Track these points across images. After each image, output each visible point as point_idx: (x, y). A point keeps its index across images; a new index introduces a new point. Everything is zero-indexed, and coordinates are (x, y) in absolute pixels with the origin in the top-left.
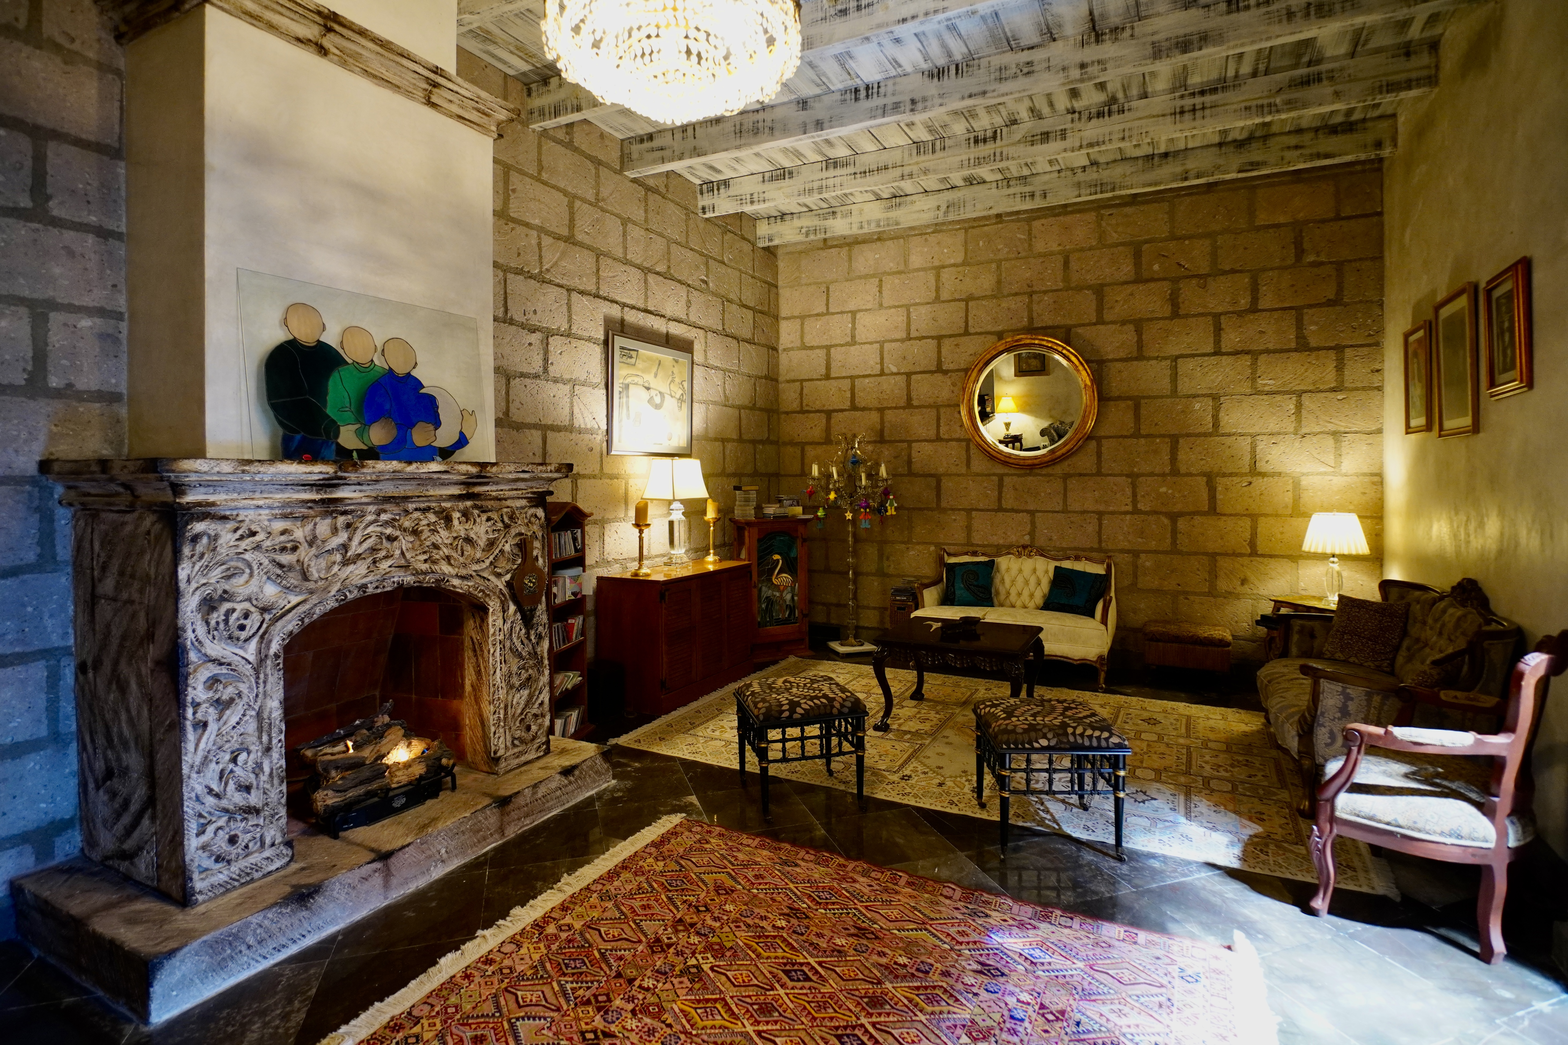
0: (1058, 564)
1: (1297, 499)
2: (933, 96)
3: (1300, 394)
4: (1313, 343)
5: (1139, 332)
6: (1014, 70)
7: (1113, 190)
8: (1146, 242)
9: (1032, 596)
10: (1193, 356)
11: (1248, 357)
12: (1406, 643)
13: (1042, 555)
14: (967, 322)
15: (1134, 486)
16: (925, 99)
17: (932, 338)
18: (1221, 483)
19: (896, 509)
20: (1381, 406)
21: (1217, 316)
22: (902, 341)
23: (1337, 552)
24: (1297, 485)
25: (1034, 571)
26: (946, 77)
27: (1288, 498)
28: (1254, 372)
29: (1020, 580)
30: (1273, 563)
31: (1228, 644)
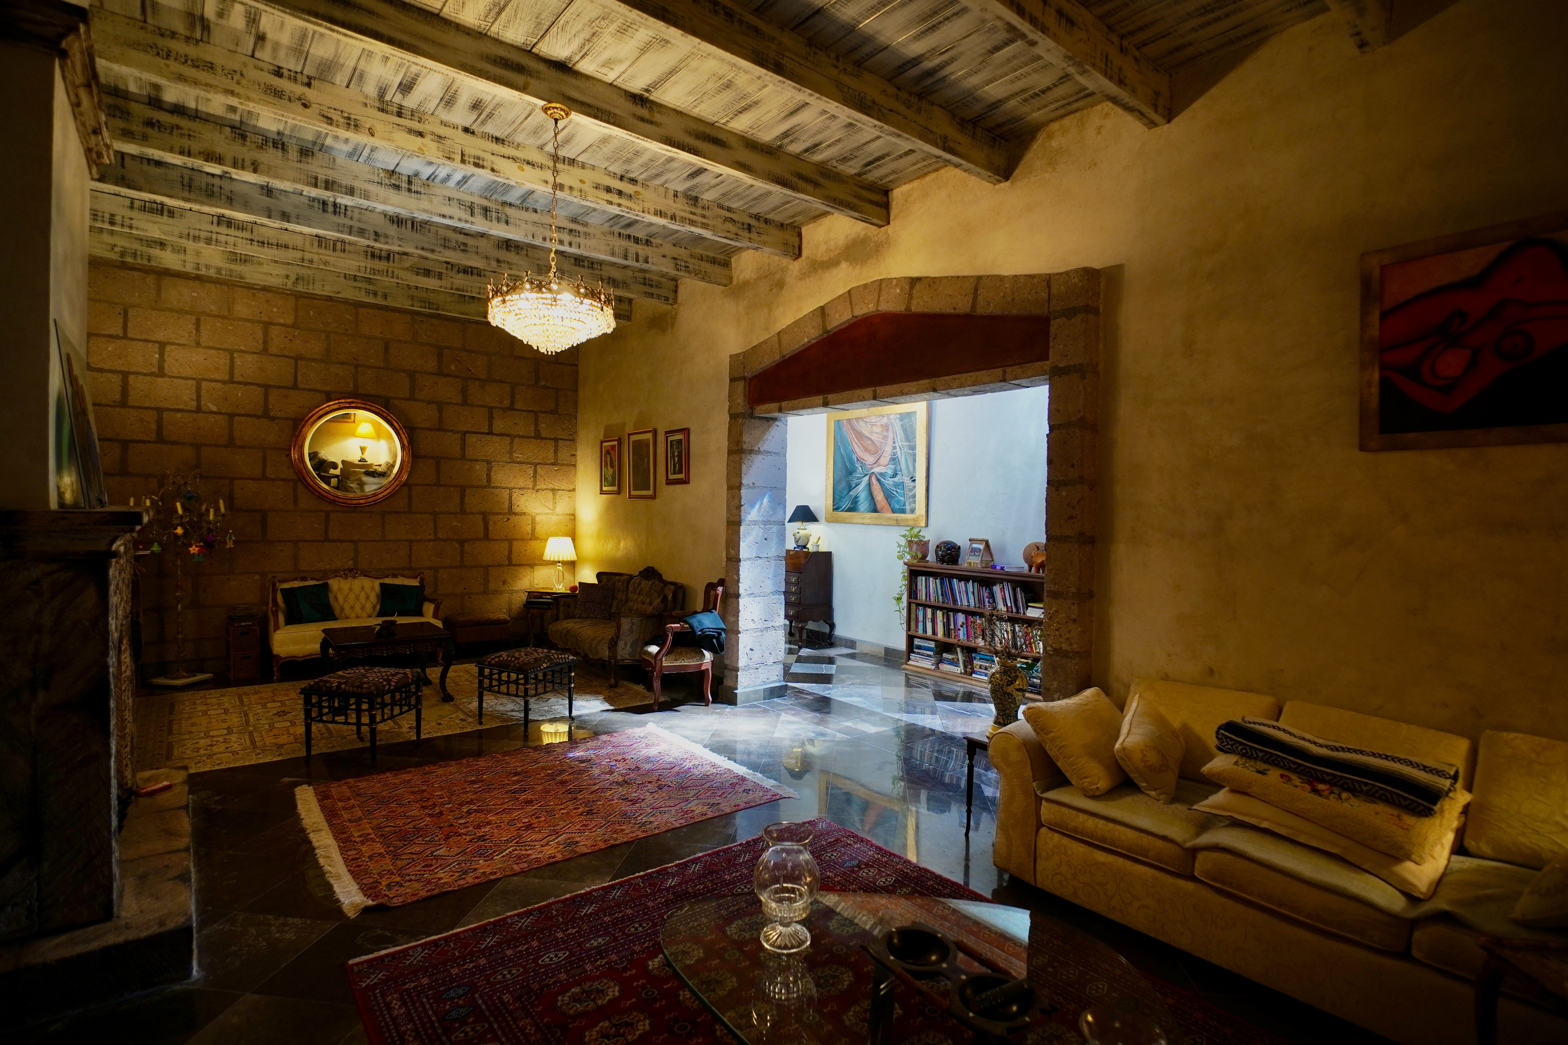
0: (381, 581)
1: (533, 529)
2: (393, 237)
3: (536, 465)
4: (543, 435)
5: (440, 411)
6: (454, 244)
7: (438, 309)
8: (447, 348)
9: (363, 608)
10: (476, 433)
11: (508, 438)
12: (615, 603)
13: (366, 576)
14: (296, 378)
15: (435, 522)
16: (386, 236)
17: (259, 385)
18: (492, 519)
19: (235, 542)
20: (575, 475)
21: (491, 409)
22: (224, 382)
23: (561, 559)
24: (533, 521)
25: (363, 588)
26: (404, 227)
27: (529, 529)
28: (511, 448)
29: (352, 596)
30: (521, 569)
31: (508, 622)
